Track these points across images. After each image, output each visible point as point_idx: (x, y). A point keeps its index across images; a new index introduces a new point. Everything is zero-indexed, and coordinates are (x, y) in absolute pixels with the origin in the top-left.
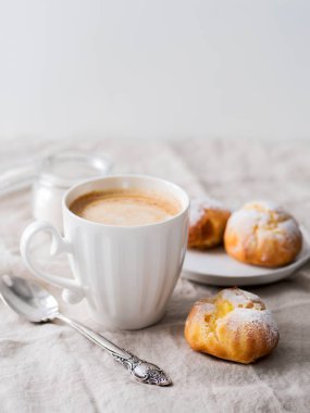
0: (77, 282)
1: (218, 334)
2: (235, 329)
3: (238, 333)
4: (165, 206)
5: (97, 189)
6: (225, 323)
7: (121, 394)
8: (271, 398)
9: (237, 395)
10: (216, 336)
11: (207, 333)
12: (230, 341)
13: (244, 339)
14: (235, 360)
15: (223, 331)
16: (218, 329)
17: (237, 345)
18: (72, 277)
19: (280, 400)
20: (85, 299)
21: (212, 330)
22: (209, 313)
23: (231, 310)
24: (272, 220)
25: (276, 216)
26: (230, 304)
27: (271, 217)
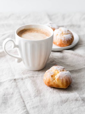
0: (20, 56)
2: (61, 78)
3: (63, 80)
4: (46, 34)
5: (26, 28)
7: (33, 101)
8: (78, 97)
9: (68, 96)
11: (53, 81)
13: (64, 81)
14: (62, 88)
15: (58, 79)
16: (56, 79)
17: (62, 83)
18: (18, 55)
19: (81, 98)
20: (22, 62)
22: (52, 74)
23: (59, 73)
24: (62, 33)
25: (64, 33)
26: (58, 71)
27: (63, 33)
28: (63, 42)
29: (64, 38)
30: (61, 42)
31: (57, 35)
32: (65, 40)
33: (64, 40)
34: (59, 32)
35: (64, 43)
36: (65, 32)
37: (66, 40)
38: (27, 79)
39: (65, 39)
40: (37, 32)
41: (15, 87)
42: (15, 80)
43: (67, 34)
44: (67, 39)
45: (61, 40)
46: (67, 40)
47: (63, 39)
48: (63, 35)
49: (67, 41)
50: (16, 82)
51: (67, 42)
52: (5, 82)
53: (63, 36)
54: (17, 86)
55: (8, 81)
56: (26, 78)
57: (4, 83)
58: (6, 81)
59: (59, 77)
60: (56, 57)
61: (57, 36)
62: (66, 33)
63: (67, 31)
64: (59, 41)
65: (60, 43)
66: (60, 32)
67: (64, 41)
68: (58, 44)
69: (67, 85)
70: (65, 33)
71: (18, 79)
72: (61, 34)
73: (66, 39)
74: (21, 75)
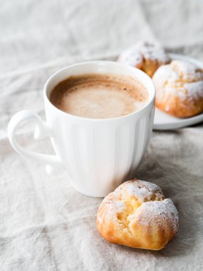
1: (132, 230)
2: (146, 224)
3: (149, 227)
6: (137, 219)
10: (130, 232)
11: (122, 229)
12: (144, 234)
13: (155, 231)
15: (136, 227)
16: (130, 225)
17: (149, 237)
21: (126, 226)
22: (120, 210)
23: (139, 205)
24: (180, 80)
25: (185, 77)
26: (137, 200)
27: (181, 77)
28: (182, 105)
29: (187, 92)
30: (177, 104)
31: (166, 83)
32: (188, 98)
33: (186, 100)
34: (170, 77)
35: (185, 107)
36: (188, 74)
37: (191, 99)
38: (78, 229)
39: (189, 95)
40: (107, 86)
41: (44, 257)
42: (45, 230)
43: (194, 81)
44: (195, 96)
45: (177, 99)
46: (194, 100)
47: (182, 95)
48: (182, 86)
49: (193, 103)
50: (48, 238)
51: (195, 104)
52: (15, 237)
53: (182, 89)
54: (50, 252)
55: (24, 236)
56: (76, 223)
57: (14, 241)
58: (20, 234)
59: (140, 220)
60: (162, 149)
61: (164, 87)
62: (193, 77)
63: (193, 72)
64: (172, 100)
65: (174, 106)
66: (175, 77)
67: (185, 103)
68: (167, 109)
69: (161, 243)
70: (189, 78)
71: (54, 228)
72: (177, 82)
73: (192, 96)
74: (61, 214)
